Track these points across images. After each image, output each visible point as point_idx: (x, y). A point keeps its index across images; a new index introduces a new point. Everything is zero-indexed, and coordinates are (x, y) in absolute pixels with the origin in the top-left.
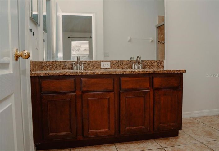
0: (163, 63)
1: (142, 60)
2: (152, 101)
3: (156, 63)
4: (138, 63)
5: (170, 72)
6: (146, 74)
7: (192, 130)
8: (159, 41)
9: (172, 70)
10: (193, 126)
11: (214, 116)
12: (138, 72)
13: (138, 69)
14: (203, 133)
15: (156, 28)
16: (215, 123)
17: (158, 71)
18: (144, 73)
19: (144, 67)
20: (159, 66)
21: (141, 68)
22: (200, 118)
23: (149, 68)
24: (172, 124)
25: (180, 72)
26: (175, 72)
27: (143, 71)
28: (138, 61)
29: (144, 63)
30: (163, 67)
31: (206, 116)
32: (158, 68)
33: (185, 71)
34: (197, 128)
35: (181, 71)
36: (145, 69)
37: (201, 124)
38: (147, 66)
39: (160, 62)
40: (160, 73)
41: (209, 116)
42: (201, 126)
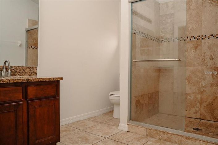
0: (36, 69)
1: (11, 65)
2: (25, 114)
3: (28, 70)
4: (6, 69)
5: (46, 80)
6: (18, 82)
7: (68, 138)
8: (28, 46)
9: (48, 78)
10: (69, 134)
11: (86, 120)
12: (6, 81)
13: (6, 76)
14: (80, 140)
15: (25, 32)
16: (88, 127)
17: (33, 79)
18: (15, 82)
19: (13, 74)
20: (32, 73)
21: (9, 75)
22: (74, 123)
23: (20, 76)
24: (50, 137)
25: (57, 80)
26: (52, 80)
27: (13, 80)
28: (5, 67)
29: (13, 69)
30: (36, 74)
31: (79, 121)
32: (30, 75)
33: (62, 79)
34: (73, 135)
35: (58, 78)
36: (15, 77)
37: (76, 130)
38: (17, 73)
39: (33, 68)
40: (35, 82)
41: (81, 120)
42: (77, 133)
